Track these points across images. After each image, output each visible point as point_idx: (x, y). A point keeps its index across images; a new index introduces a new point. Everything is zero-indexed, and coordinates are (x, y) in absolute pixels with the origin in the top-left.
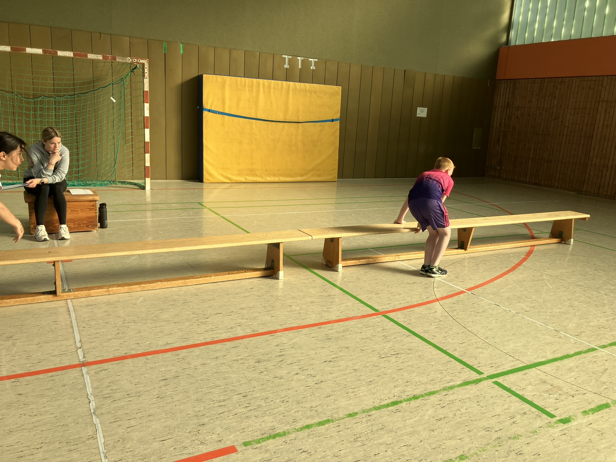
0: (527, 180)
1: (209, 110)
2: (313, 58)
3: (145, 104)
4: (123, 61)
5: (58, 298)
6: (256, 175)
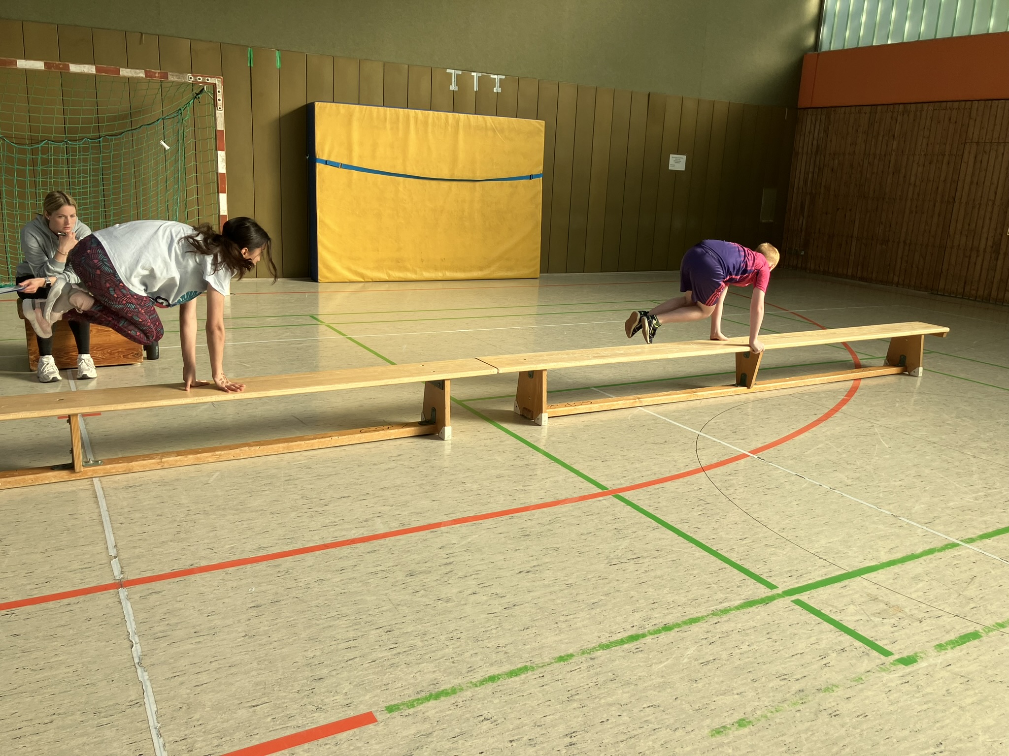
0: (850, 273)
1: (326, 161)
2: (497, 75)
3: (219, 152)
4: (179, 80)
5: (78, 475)
6: (406, 269)
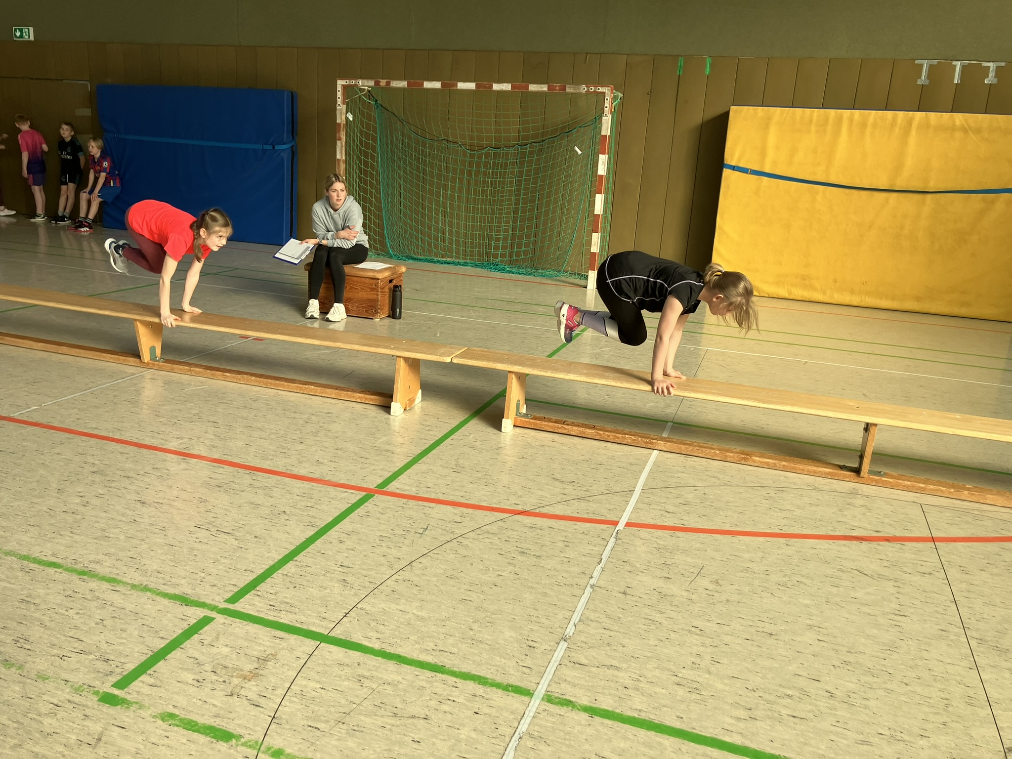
1: (734, 167)
2: (993, 62)
3: (600, 156)
4: (575, 92)
6: (814, 289)
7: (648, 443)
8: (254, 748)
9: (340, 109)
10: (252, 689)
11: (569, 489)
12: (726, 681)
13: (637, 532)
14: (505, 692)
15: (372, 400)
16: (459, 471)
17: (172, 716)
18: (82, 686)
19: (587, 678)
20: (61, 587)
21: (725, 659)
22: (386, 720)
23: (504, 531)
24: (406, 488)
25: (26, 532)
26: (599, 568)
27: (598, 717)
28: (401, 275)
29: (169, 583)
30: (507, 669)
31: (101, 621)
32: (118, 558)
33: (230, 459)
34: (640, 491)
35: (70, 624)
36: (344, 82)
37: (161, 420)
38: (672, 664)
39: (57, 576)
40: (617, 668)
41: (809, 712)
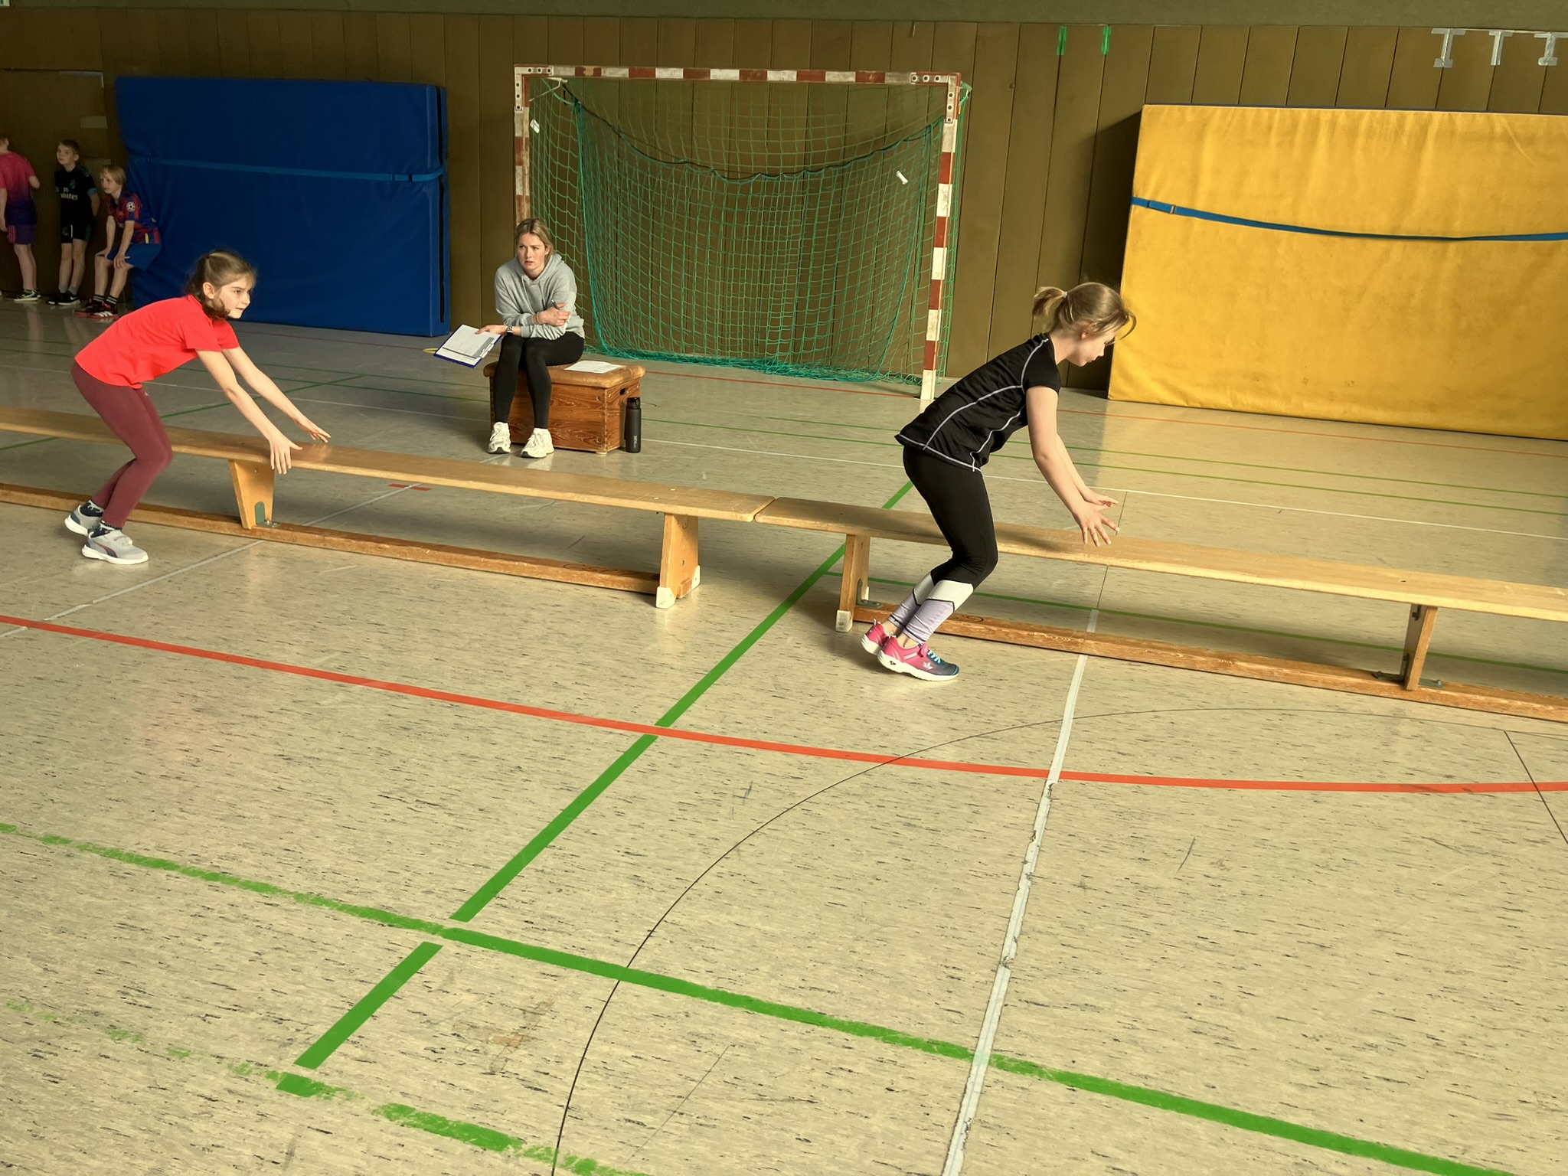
1: (1149, 202)
2: (1553, 31)
3: (941, 186)
4: (899, 82)
7: (1069, 643)
8: (547, 1160)
9: (521, 114)
10: (523, 1061)
11: (961, 720)
12: (1270, 1025)
13: (1081, 787)
14: (928, 1053)
15: (623, 583)
16: (781, 695)
17: (402, 1110)
18: (246, 1066)
19: (1053, 1027)
20: (182, 901)
21: (1261, 989)
22: (750, 1107)
23: (873, 791)
24: (704, 724)
25: (107, 811)
26: (1033, 847)
27: (1083, 1091)
28: (637, 381)
29: (356, 890)
30: (924, 1015)
31: (257, 955)
32: (265, 850)
33: (414, 683)
34: (1072, 720)
35: (208, 961)
36: (525, 71)
37: (290, 623)
38: (1180, 998)
39: (171, 882)
40: (1097, 1009)
41: (1409, 1071)
